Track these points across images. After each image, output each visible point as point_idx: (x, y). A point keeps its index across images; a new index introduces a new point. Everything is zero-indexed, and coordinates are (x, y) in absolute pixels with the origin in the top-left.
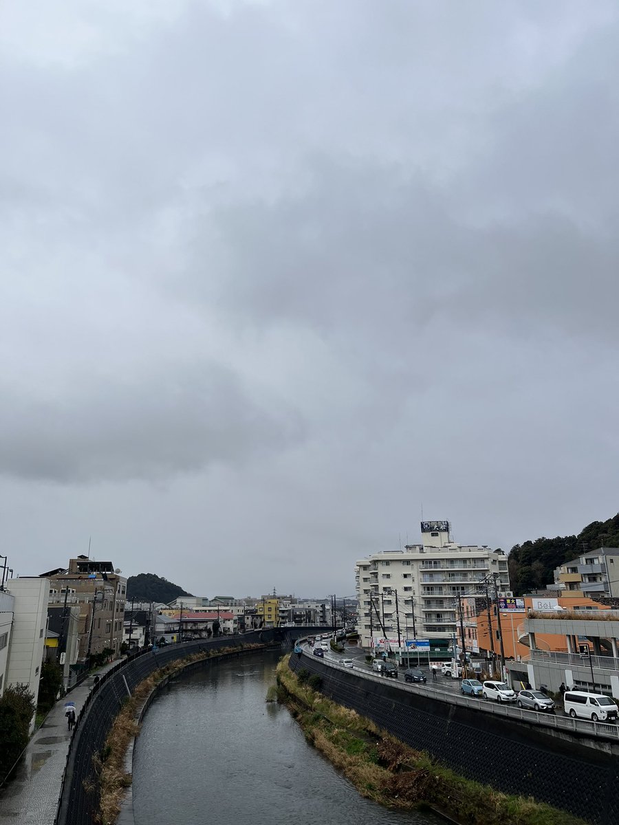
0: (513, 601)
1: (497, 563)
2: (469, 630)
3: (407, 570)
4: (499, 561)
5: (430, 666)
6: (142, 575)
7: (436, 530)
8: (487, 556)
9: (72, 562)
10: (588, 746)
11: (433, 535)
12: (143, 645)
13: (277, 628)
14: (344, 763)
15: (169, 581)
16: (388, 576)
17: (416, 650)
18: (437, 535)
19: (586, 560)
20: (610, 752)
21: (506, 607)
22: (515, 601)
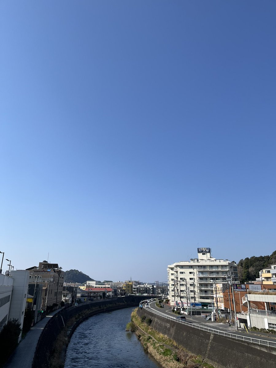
2: (220, 299)
3: (191, 270)
4: (234, 267)
6: (72, 270)
7: (204, 252)
8: (228, 264)
9: (40, 263)
12: (71, 302)
14: (161, 360)
16: (183, 273)
19: (274, 267)
21: (237, 288)
22: (241, 286)
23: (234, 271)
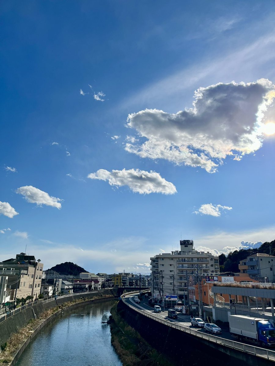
0: (212, 278)
1: (213, 260)
2: (192, 291)
3: (172, 262)
4: (214, 259)
5: (175, 308)
6: (66, 263)
7: (187, 244)
8: (208, 257)
9: (17, 256)
10: (221, 350)
11: (185, 246)
12: (51, 295)
13: (120, 288)
14: (121, 354)
15: (78, 265)
16: (163, 265)
17: (171, 300)
18: (187, 246)
19: (250, 259)
20: (229, 354)
21: (209, 280)
22: (214, 278)
23: (215, 263)
